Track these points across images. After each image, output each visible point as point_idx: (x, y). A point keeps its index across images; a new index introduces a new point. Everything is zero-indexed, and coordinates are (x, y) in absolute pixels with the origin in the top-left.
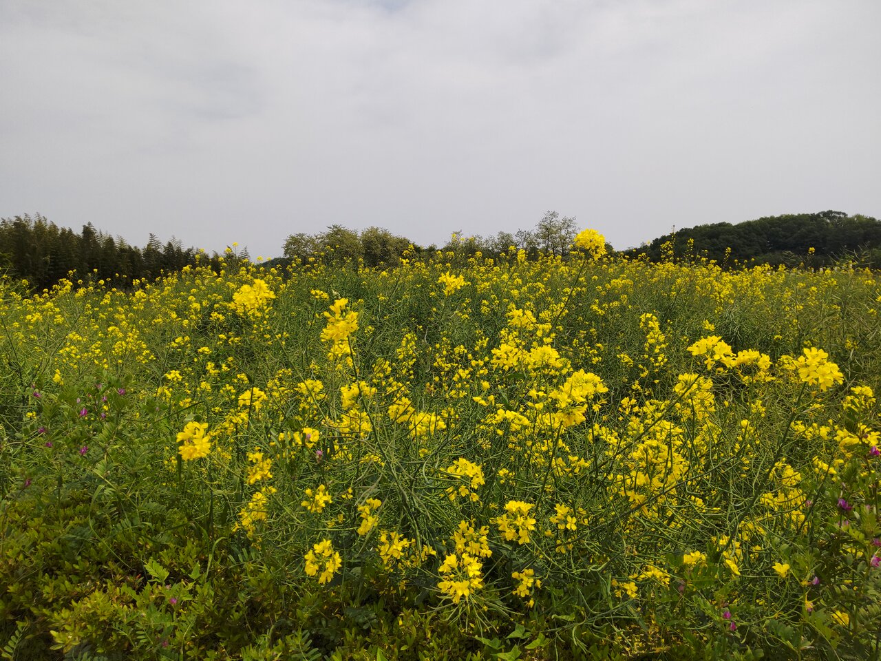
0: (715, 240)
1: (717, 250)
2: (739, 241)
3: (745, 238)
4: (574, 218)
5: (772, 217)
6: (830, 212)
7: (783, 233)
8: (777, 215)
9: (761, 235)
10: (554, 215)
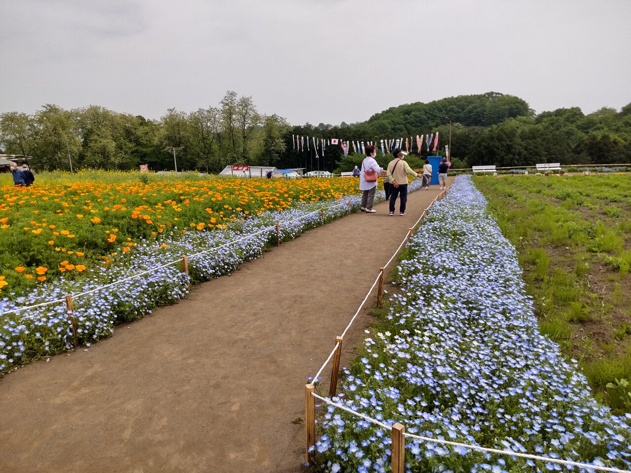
0: (407, 115)
1: (409, 123)
2: (424, 117)
3: (430, 114)
4: (251, 98)
5: (452, 97)
6: (492, 93)
7: (457, 109)
8: (455, 96)
9: (442, 111)
10: (233, 94)
